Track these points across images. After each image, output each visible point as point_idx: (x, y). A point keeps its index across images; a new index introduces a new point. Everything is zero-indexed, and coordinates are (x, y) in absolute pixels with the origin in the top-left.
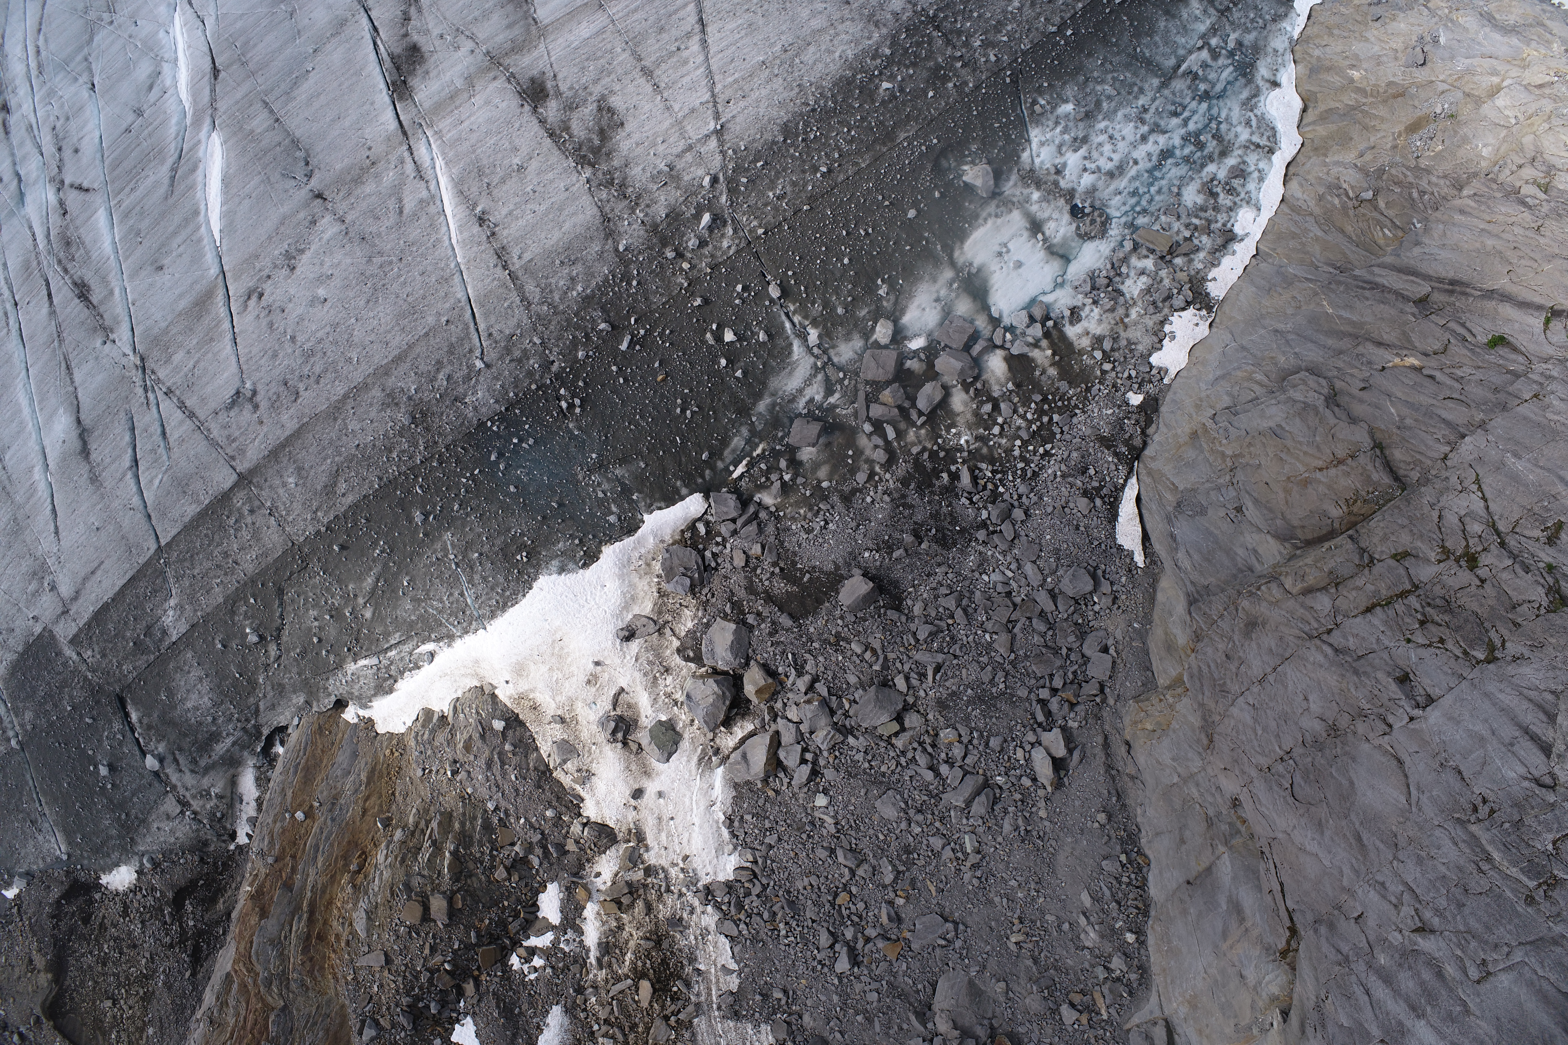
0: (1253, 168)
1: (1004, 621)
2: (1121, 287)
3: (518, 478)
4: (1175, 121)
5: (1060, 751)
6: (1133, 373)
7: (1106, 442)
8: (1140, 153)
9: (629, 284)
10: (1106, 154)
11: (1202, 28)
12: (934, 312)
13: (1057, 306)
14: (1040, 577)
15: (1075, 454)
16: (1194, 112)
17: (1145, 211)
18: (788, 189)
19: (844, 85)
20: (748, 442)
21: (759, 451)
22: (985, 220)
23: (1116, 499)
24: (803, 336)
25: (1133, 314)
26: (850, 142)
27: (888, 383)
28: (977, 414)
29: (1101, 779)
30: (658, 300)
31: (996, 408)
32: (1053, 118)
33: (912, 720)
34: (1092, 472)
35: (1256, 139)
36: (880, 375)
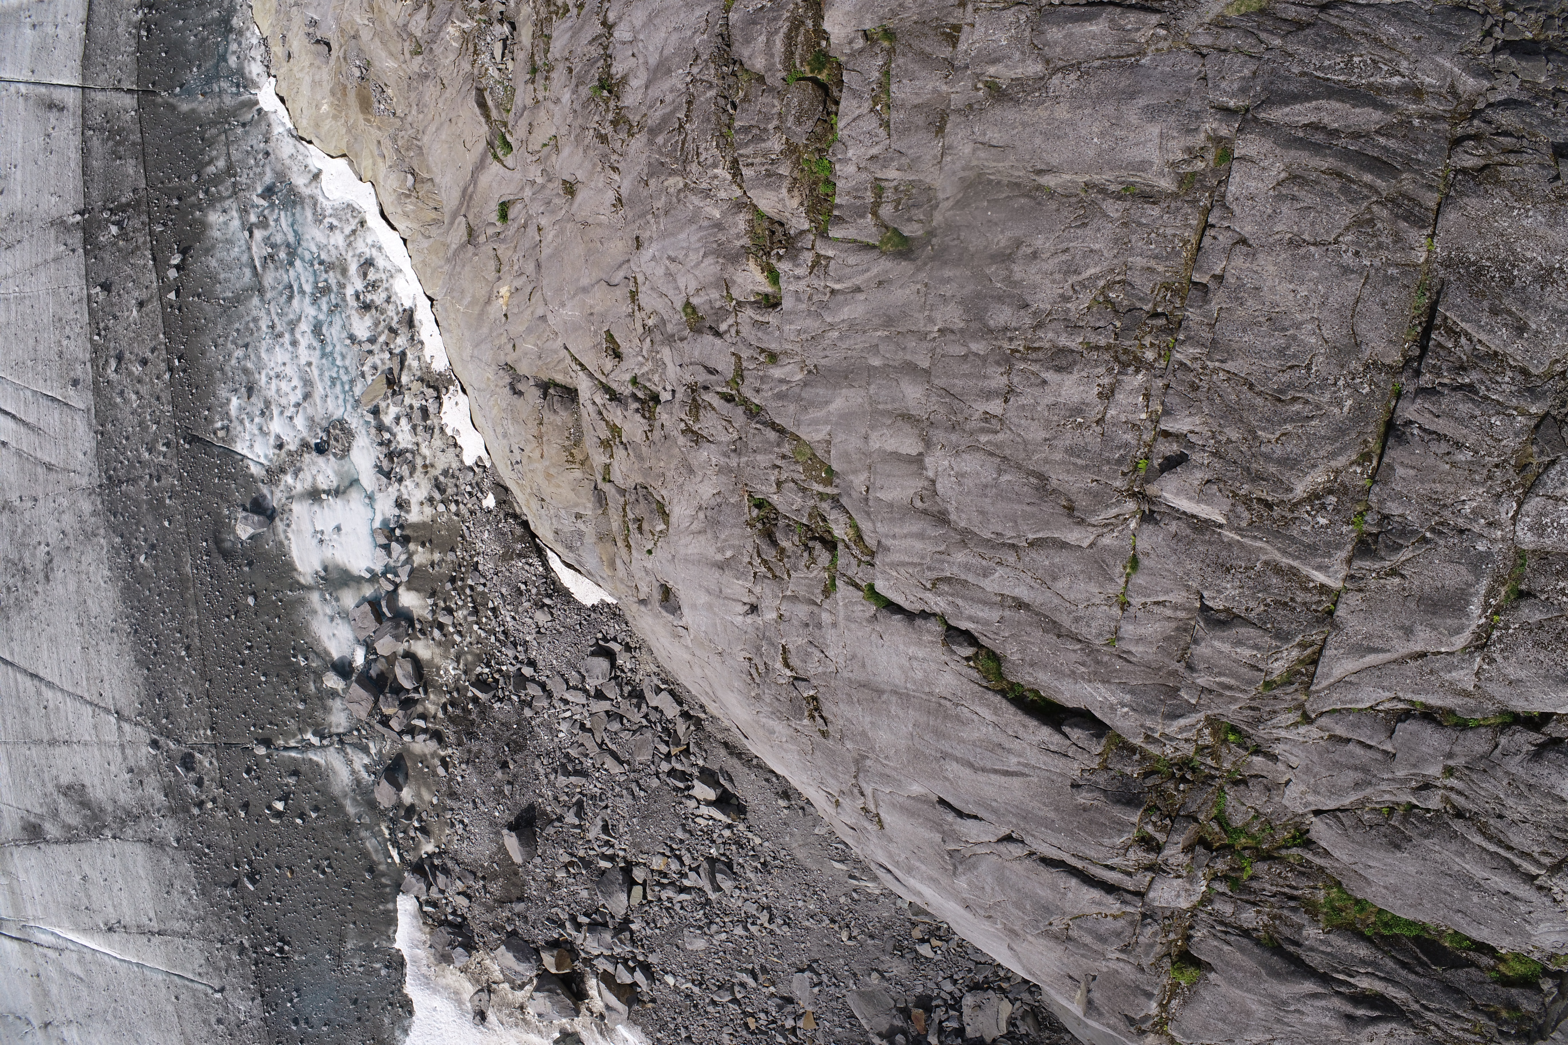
0: (367, 250)
1: (597, 750)
2: (401, 447)
3: (320, 1019)
4: (295, 302)
5: (711, 794)
6: (469, 489)
7: (508, 556)
8: (304, 354)
9: (206, 855)
10: (288, 390)
11: (236, 223)
12: (340, 627)
13: (388, 515)
14: (580, 694)
15: (504, 591)
16: (298, 278)
17: (352, 382)
18: (187, 690)
19: (128, 594)
20: (374, 835)
21: (386, 832)
22: (287, 538)
23: (554, 583)
24: (310, 746)
25: (425, 451)
26: (173, 619)
27: (376, 702)
28: (439, 644)
29: (753, 777)
30: (228, 841)
31: (441, 626)
32: (236, 423)
33: (639, 874)
34: (523, 587)
35: (347, 231)
36: (368, 705)
